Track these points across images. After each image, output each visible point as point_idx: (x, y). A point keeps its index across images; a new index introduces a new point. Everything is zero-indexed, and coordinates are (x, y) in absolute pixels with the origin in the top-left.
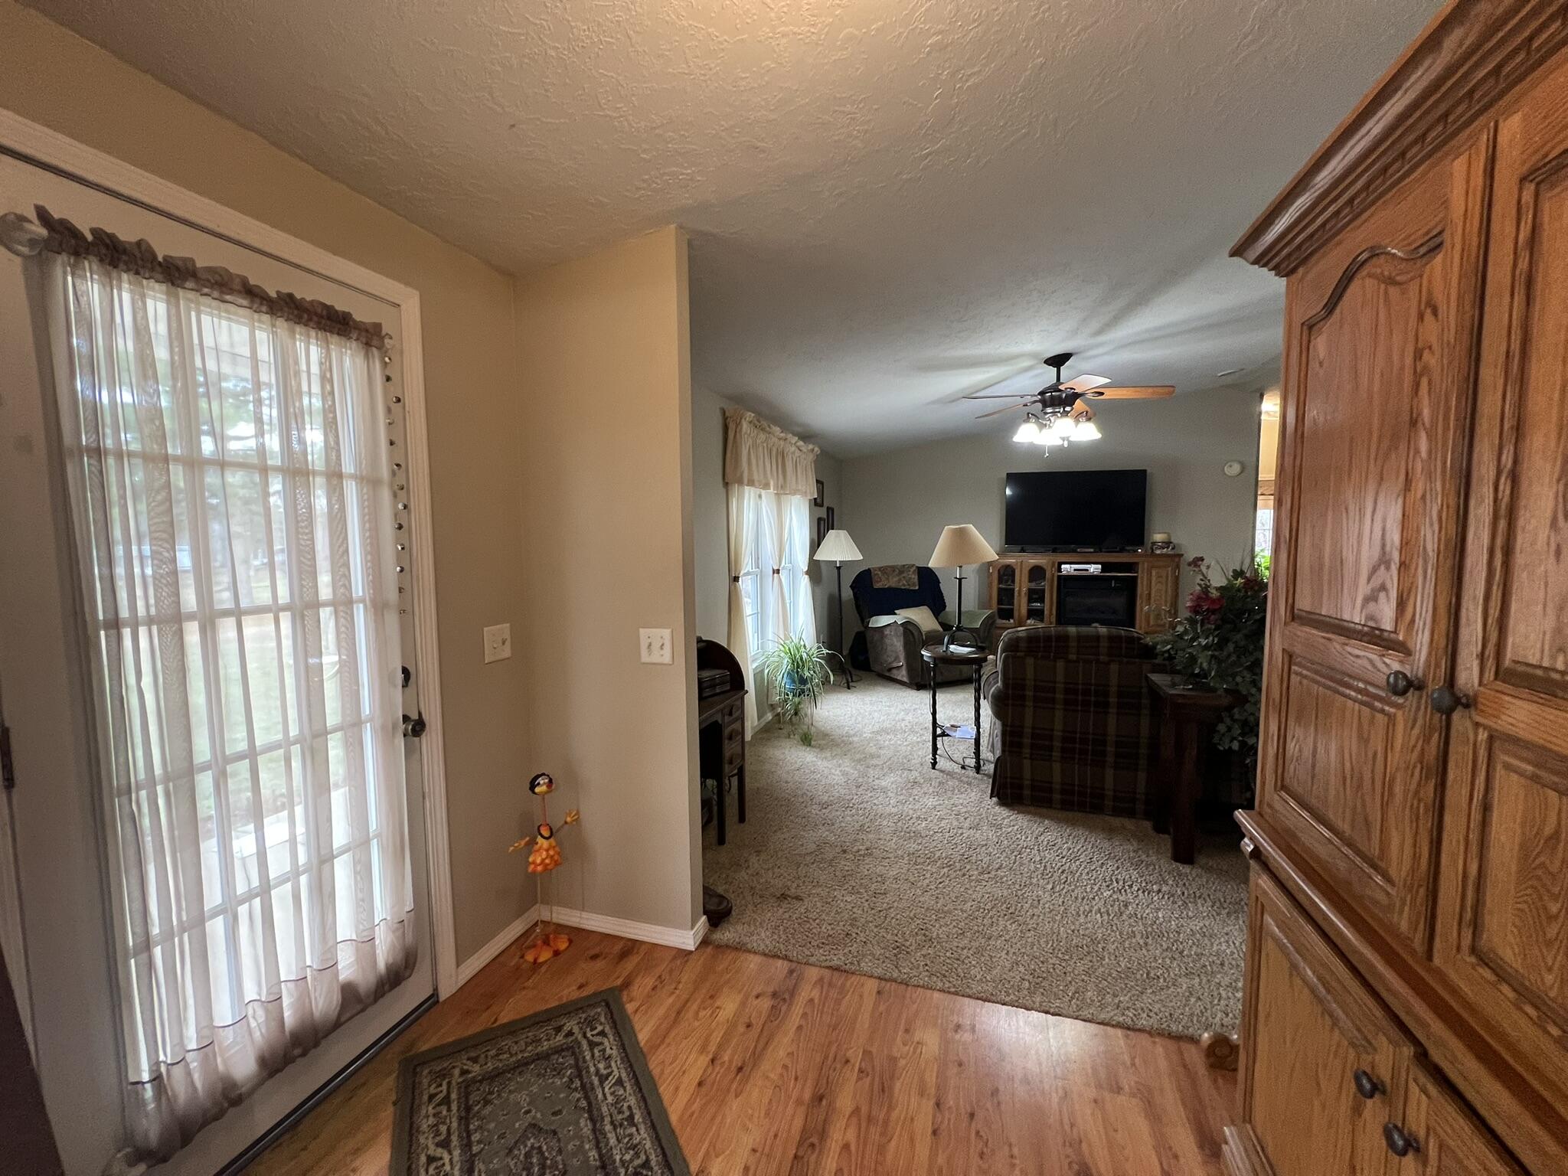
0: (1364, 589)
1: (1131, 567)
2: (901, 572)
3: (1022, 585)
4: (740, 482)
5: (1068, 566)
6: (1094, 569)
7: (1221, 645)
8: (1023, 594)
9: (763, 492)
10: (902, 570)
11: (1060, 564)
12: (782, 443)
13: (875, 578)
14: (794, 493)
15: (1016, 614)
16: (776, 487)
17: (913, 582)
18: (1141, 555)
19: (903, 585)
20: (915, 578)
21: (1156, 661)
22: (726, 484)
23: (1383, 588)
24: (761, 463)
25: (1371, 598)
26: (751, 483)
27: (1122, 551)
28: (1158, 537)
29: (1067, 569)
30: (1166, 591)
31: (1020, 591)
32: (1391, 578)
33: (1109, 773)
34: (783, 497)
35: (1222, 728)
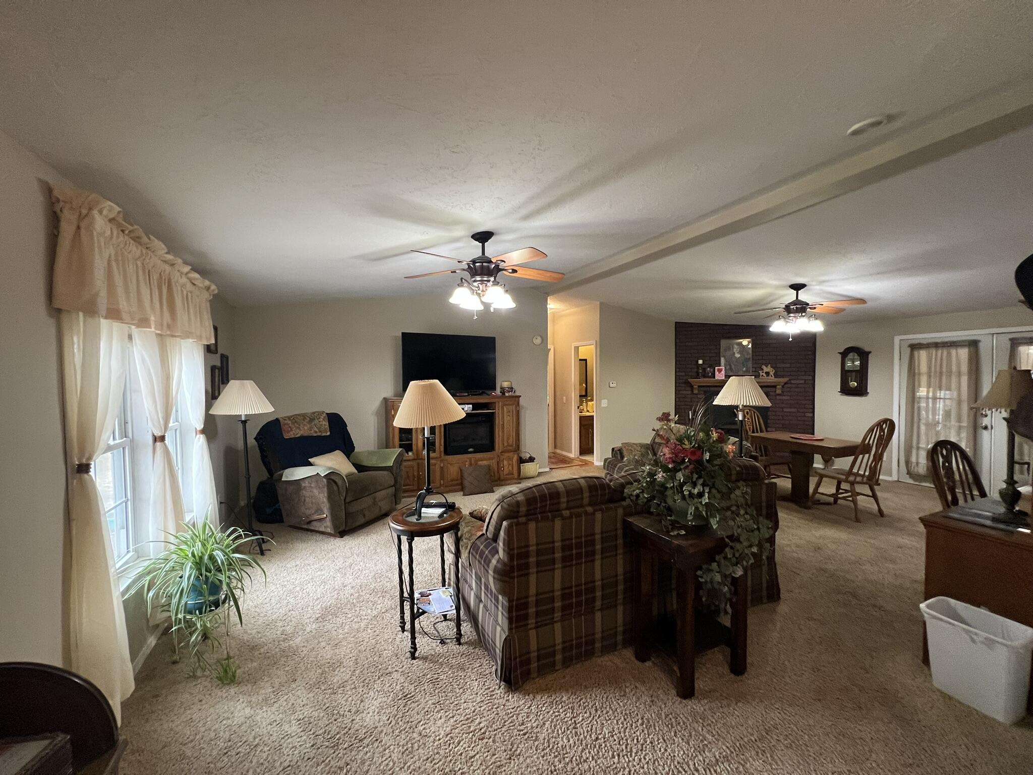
1: (490, 406)
2: (311, 420)
4: (91, 310)
6: (468, 408)
9: (135, 331)
10: (312, 418)
12: (167, 268)
13: (284, 428)
14: (187, 335)
15: (414, 447)
16: (160, 325)
17: (323, 428)
18: (496, 397)
19: (314, 432)
20: (326, 424)
22: (56, 312)
24: (133, 287)
26: (114, 314)
27: (482, 394)
28: (506, 384)
34: (169, 341)
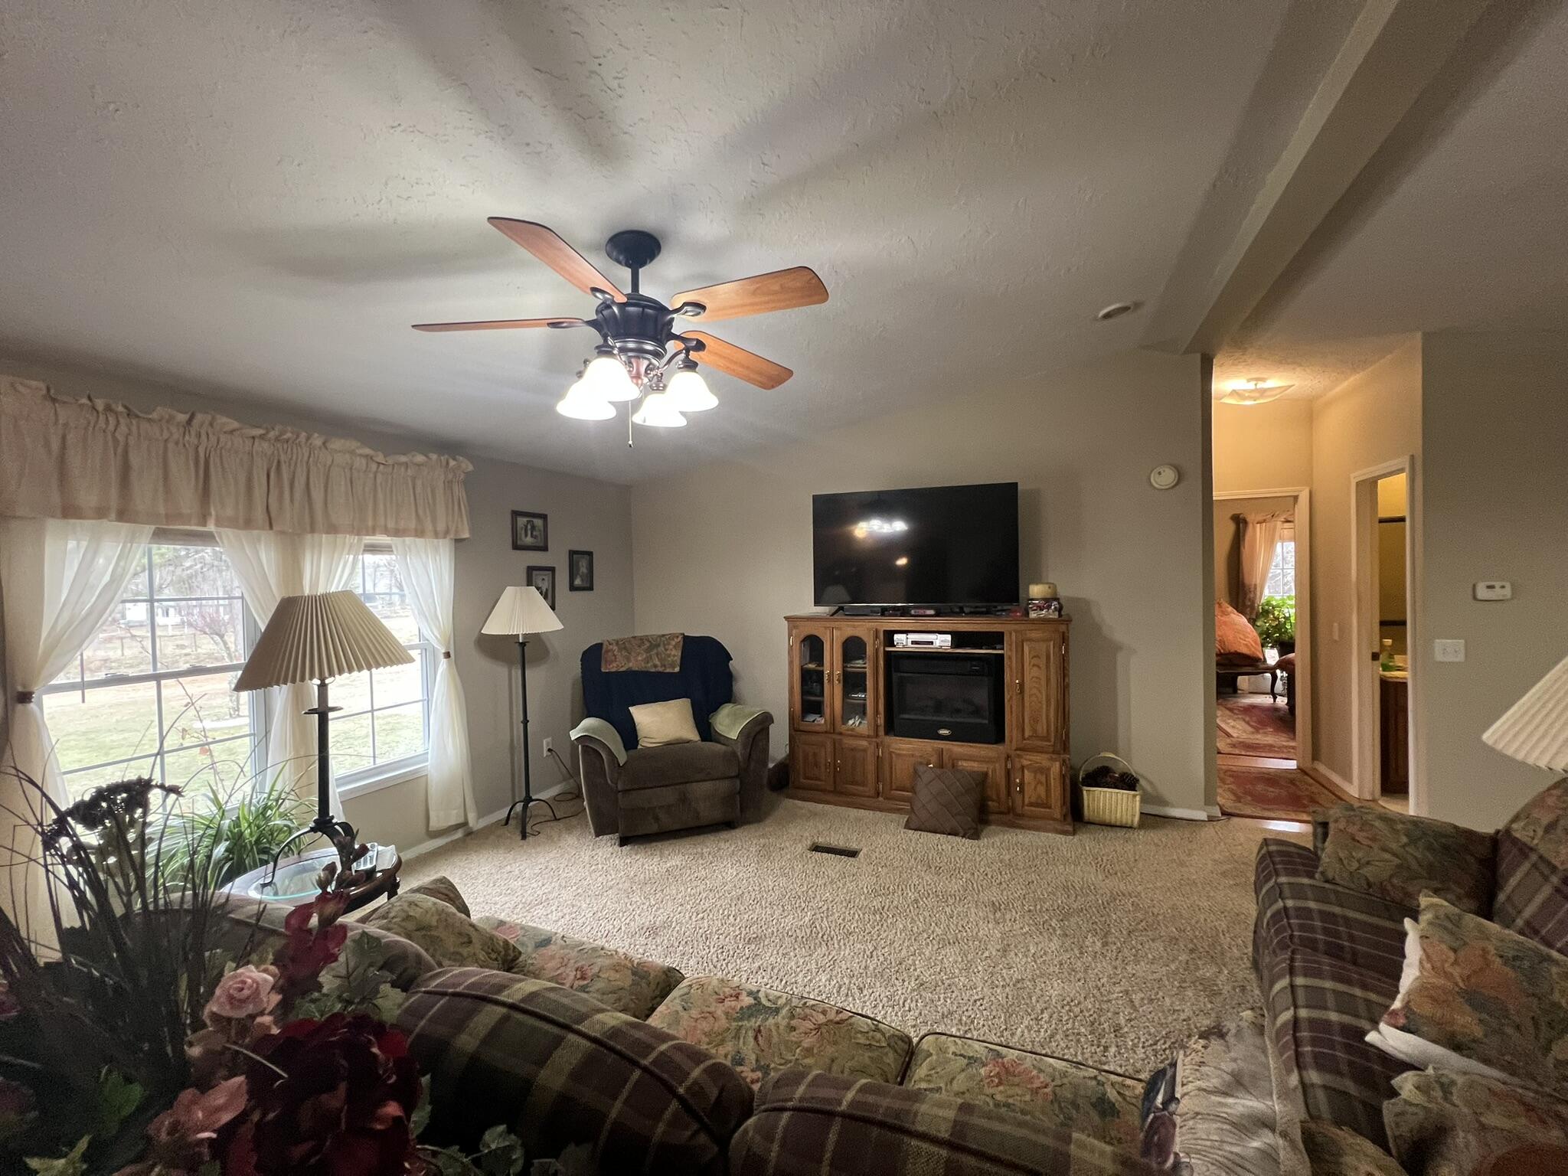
1: (997, 639)
2: (652, 647)
3: (833, 663)
5: (902, 637)
6: (942, 642)
8: (836, 678)
10: (652, 644)
13: (607, 657)
15: (827, 710)
17: (669, 660)
18: (1005, 621)
19: (655, 665)
20: (676, 654)
27: (985, 613)
28: (1037, 590)
29: (902, 640)
30: (1048, 680)
31: (831, 674)
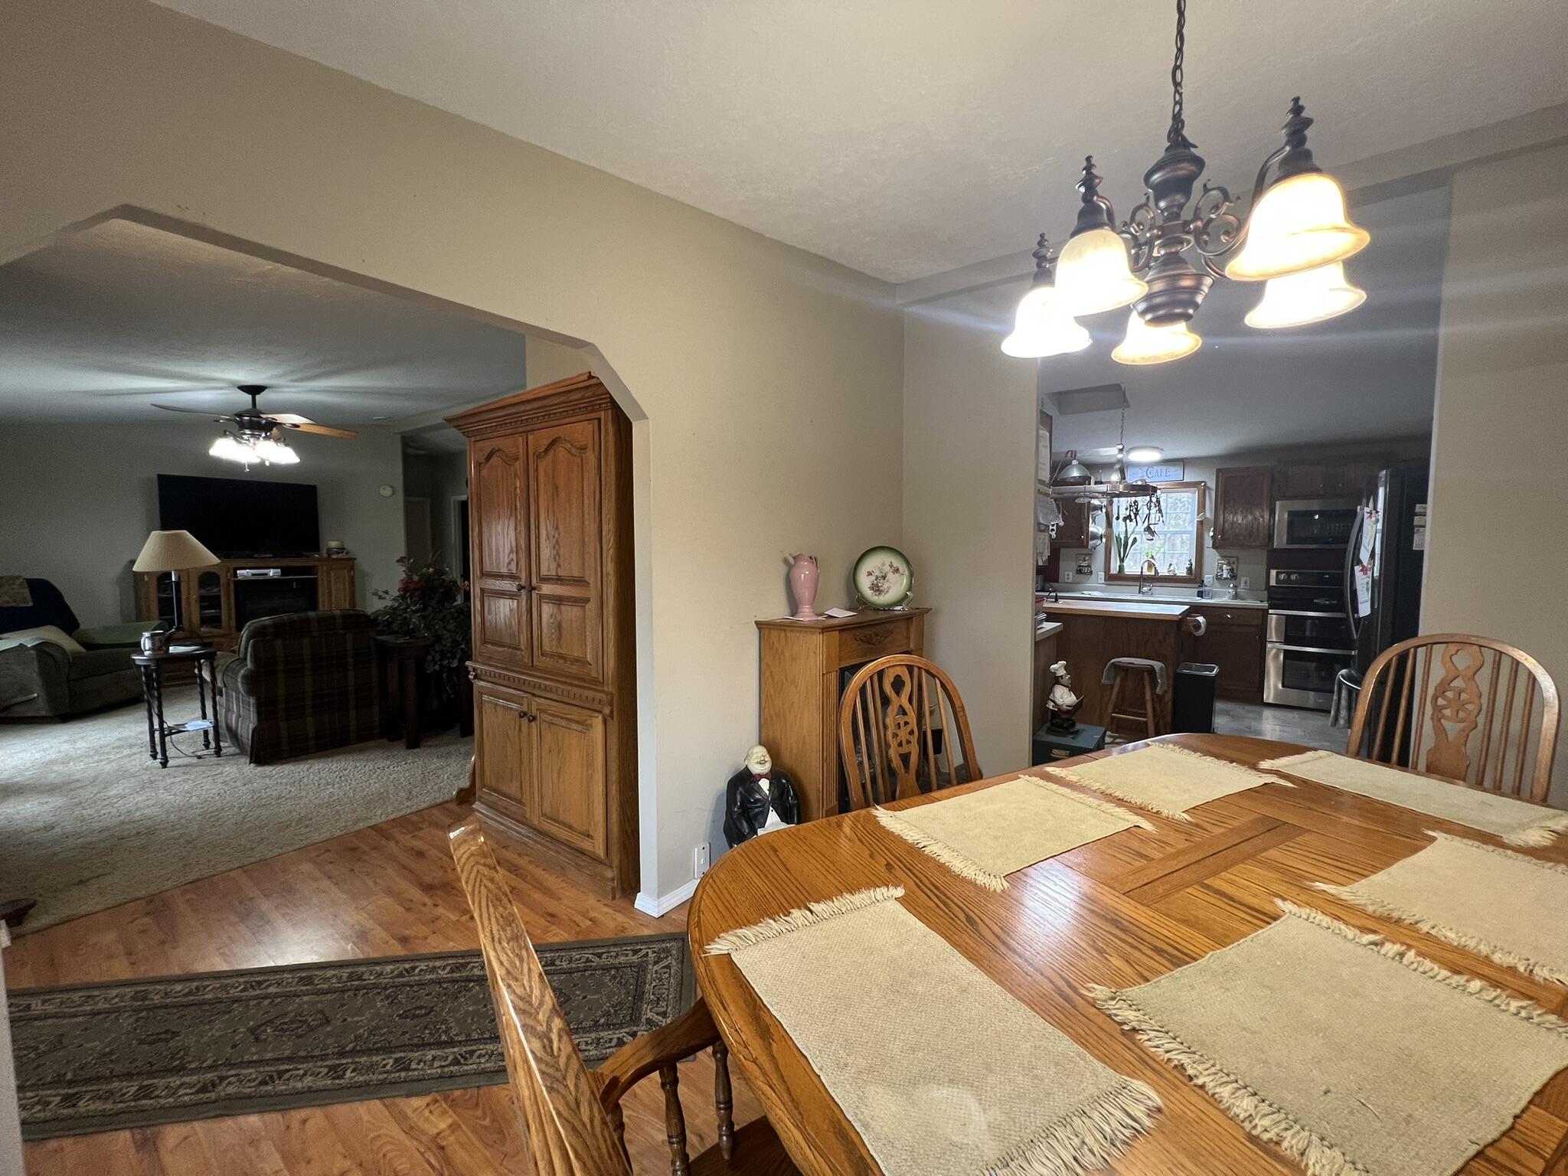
0: (507, 561)
1: (310, 570)
3: (191, 592)
5: (244, 571)
6: (273, 573)
7: (425, 608)
8: (193, 602)
11: (235, 569)
15: (185, 623)
17: (24, 599)
18: (319, 560)
19: (10, 602)
20: (25, 590)
21: (379, 628)
23: (512, 560)
25: (509, 564)
27: (298, 556)
28: (333, 544)
29: (243, 573)
30: (345, 589)
31: (188, 599)
32: (514, 556)
33: (352, 713)
35: (429, 658)
